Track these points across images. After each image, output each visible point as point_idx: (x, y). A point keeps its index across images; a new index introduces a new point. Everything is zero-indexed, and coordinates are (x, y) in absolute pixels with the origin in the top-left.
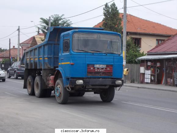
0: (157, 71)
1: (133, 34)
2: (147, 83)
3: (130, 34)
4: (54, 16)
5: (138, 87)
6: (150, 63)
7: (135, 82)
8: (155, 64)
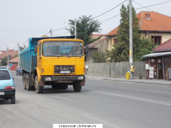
0: (159, 67)
1: (153, 33)
2: (152, 79)
3: (149, 32)
4: (82, 18)
5: (138, 82)
6: (153, 60)
7: (143, 78)
8: (157, 61)
